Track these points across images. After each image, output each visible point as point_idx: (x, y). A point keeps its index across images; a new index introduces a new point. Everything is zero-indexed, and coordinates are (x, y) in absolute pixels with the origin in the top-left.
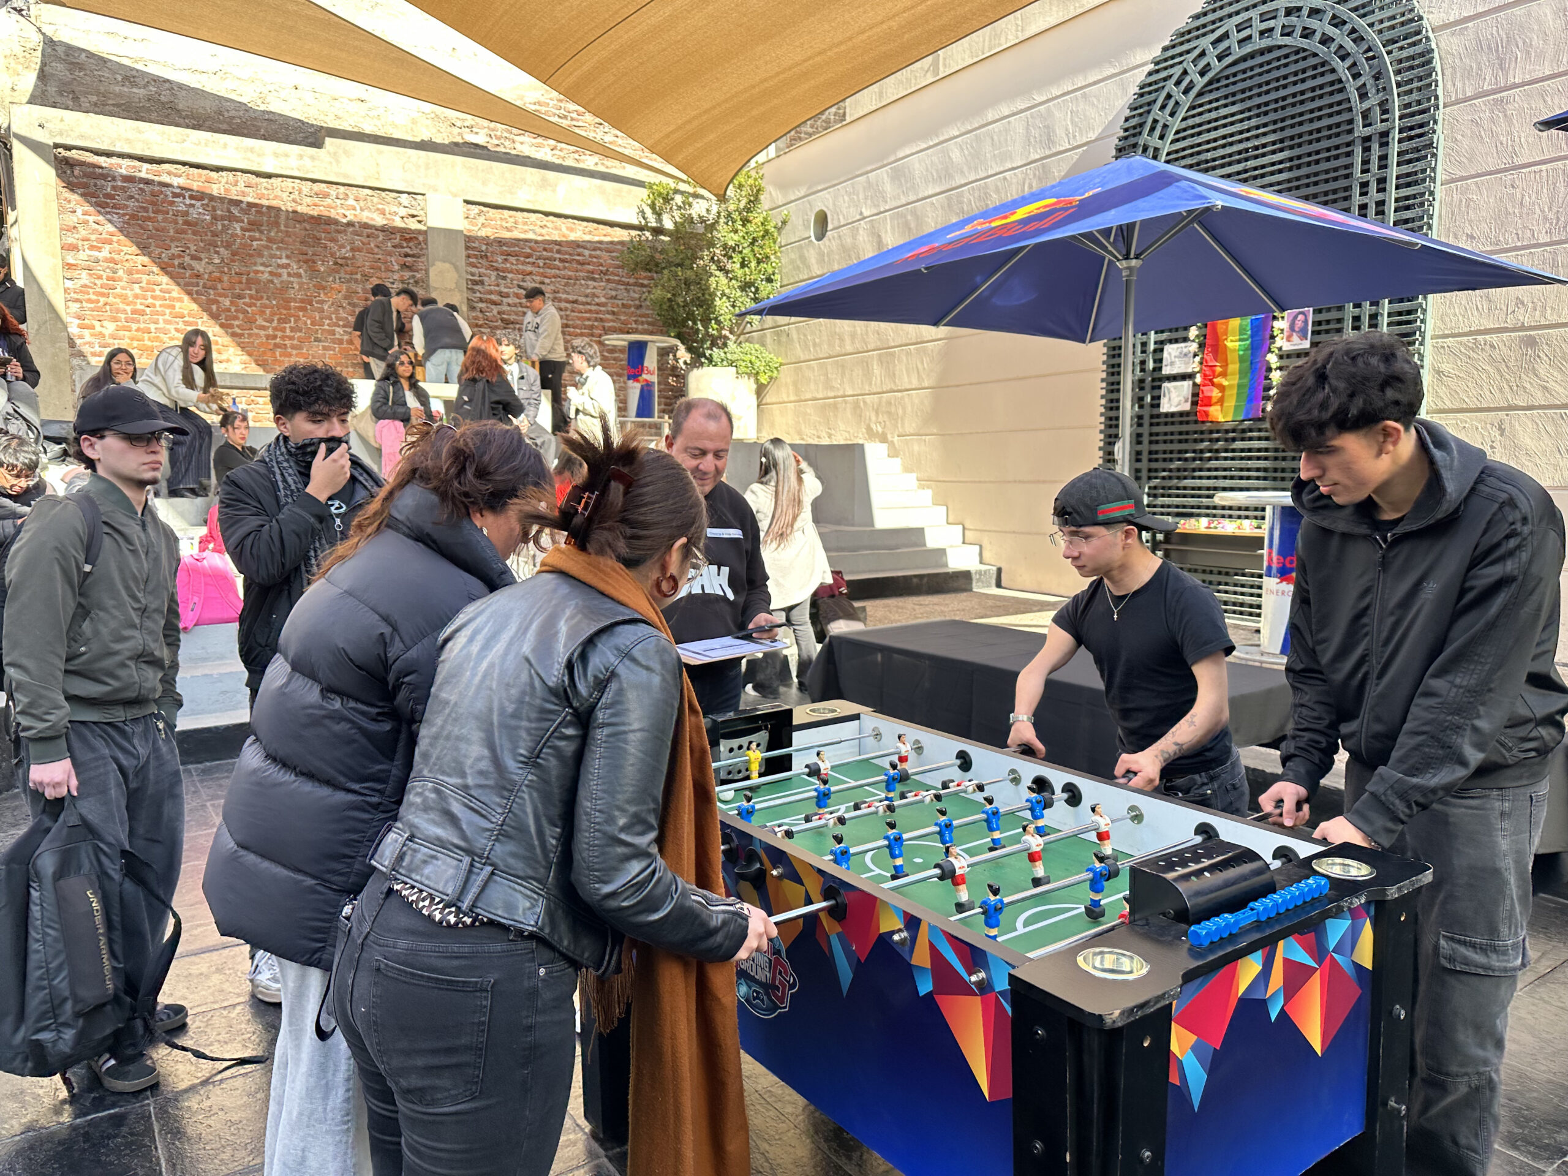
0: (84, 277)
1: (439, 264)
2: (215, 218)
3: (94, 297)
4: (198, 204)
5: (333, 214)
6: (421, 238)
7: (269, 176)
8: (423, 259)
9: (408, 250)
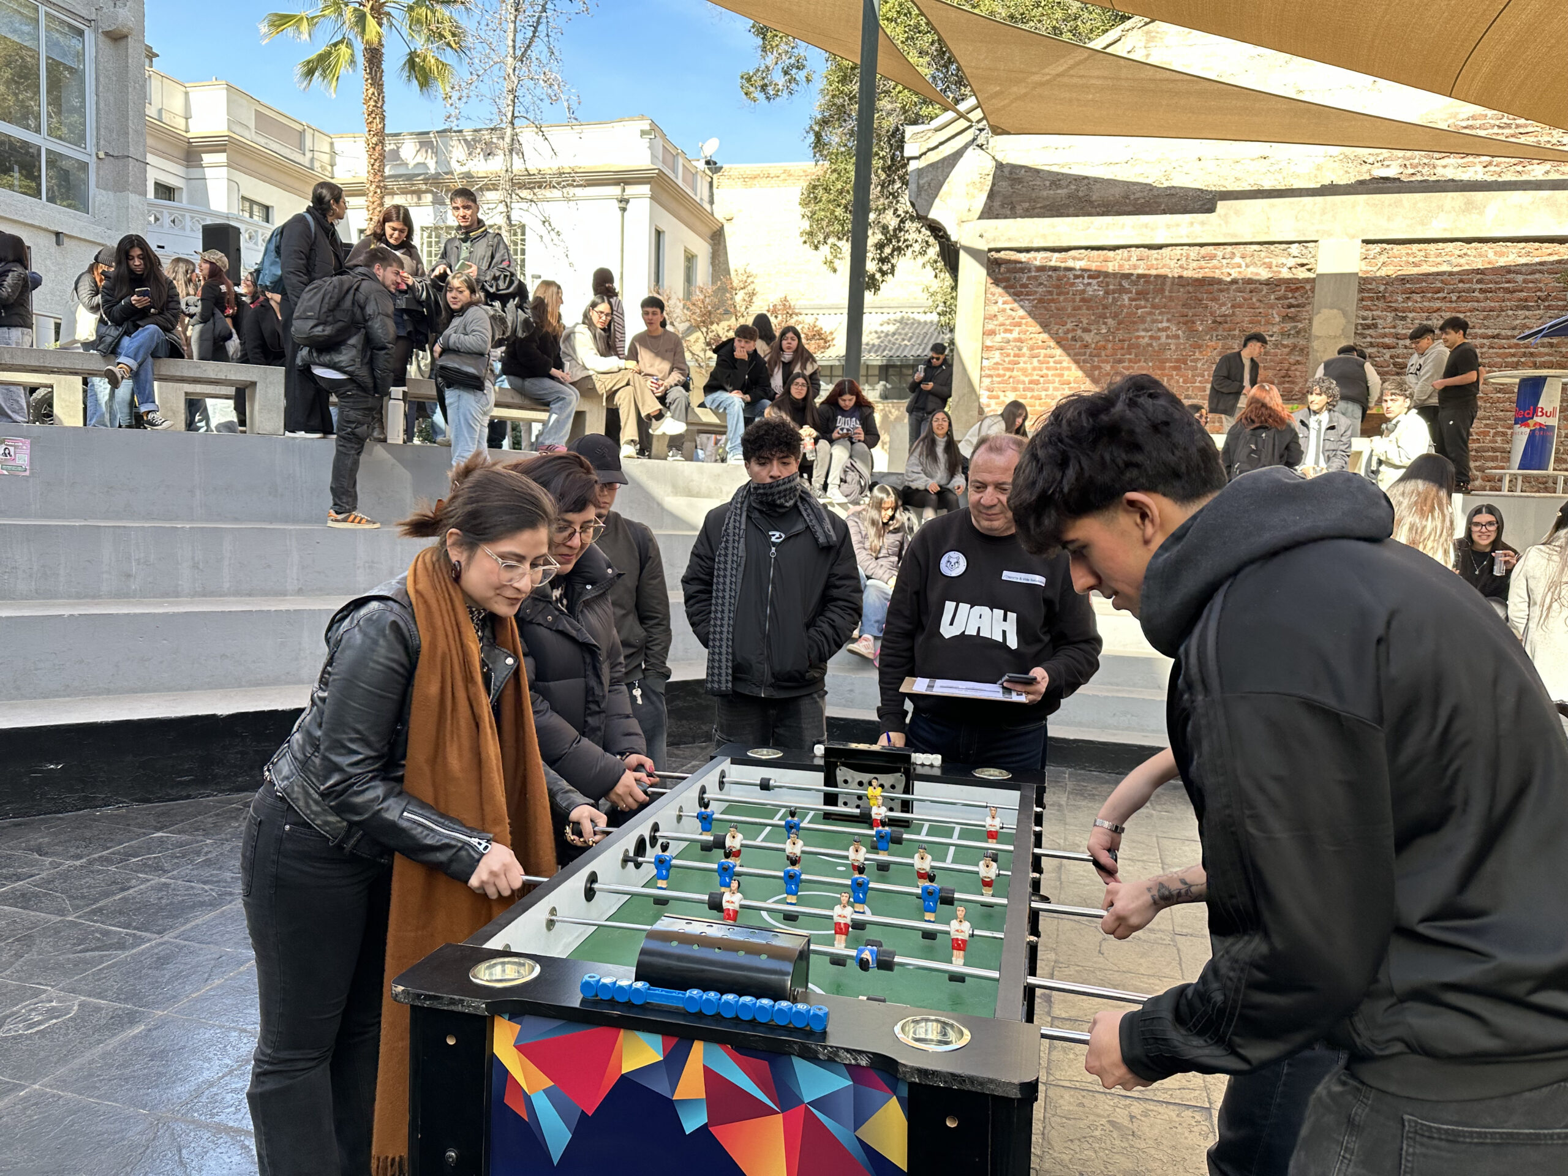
0: (996, 356)
1: (1326, 313)
2: (1107, 293)
3: (1001, 372)
4: (1094, 282)
5: (1217, 274)
6: (1308, 287)
7: (1160, 247)
8: (1308, 308)
9: (1292, 301)
